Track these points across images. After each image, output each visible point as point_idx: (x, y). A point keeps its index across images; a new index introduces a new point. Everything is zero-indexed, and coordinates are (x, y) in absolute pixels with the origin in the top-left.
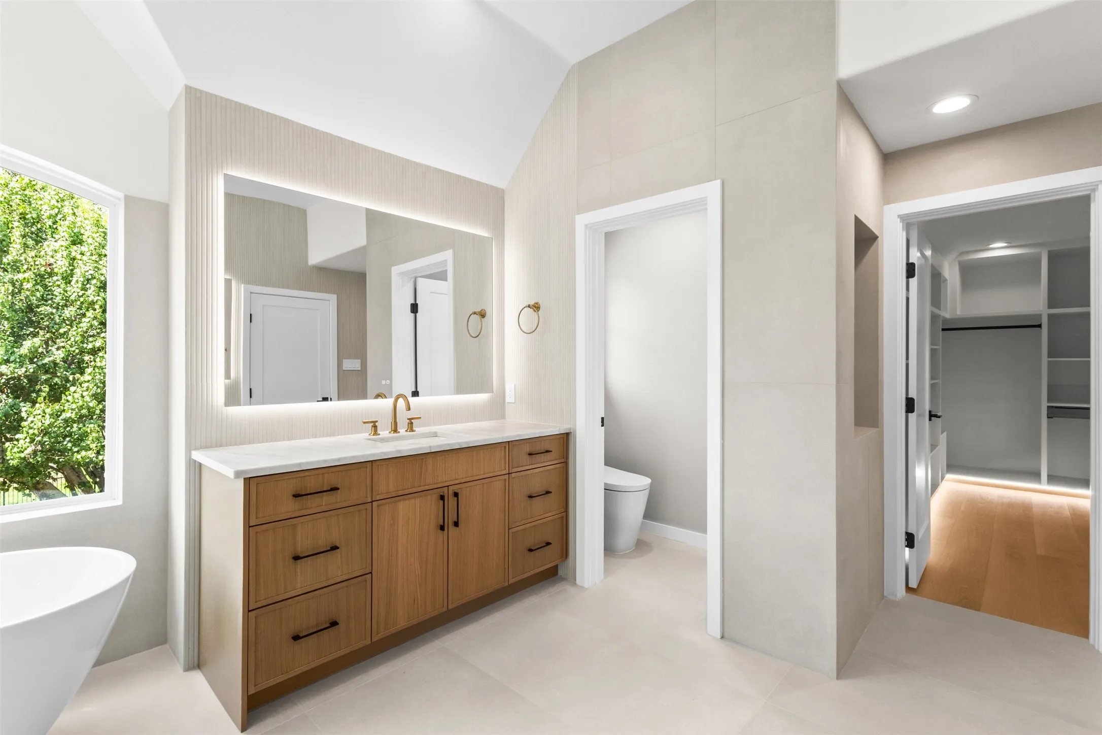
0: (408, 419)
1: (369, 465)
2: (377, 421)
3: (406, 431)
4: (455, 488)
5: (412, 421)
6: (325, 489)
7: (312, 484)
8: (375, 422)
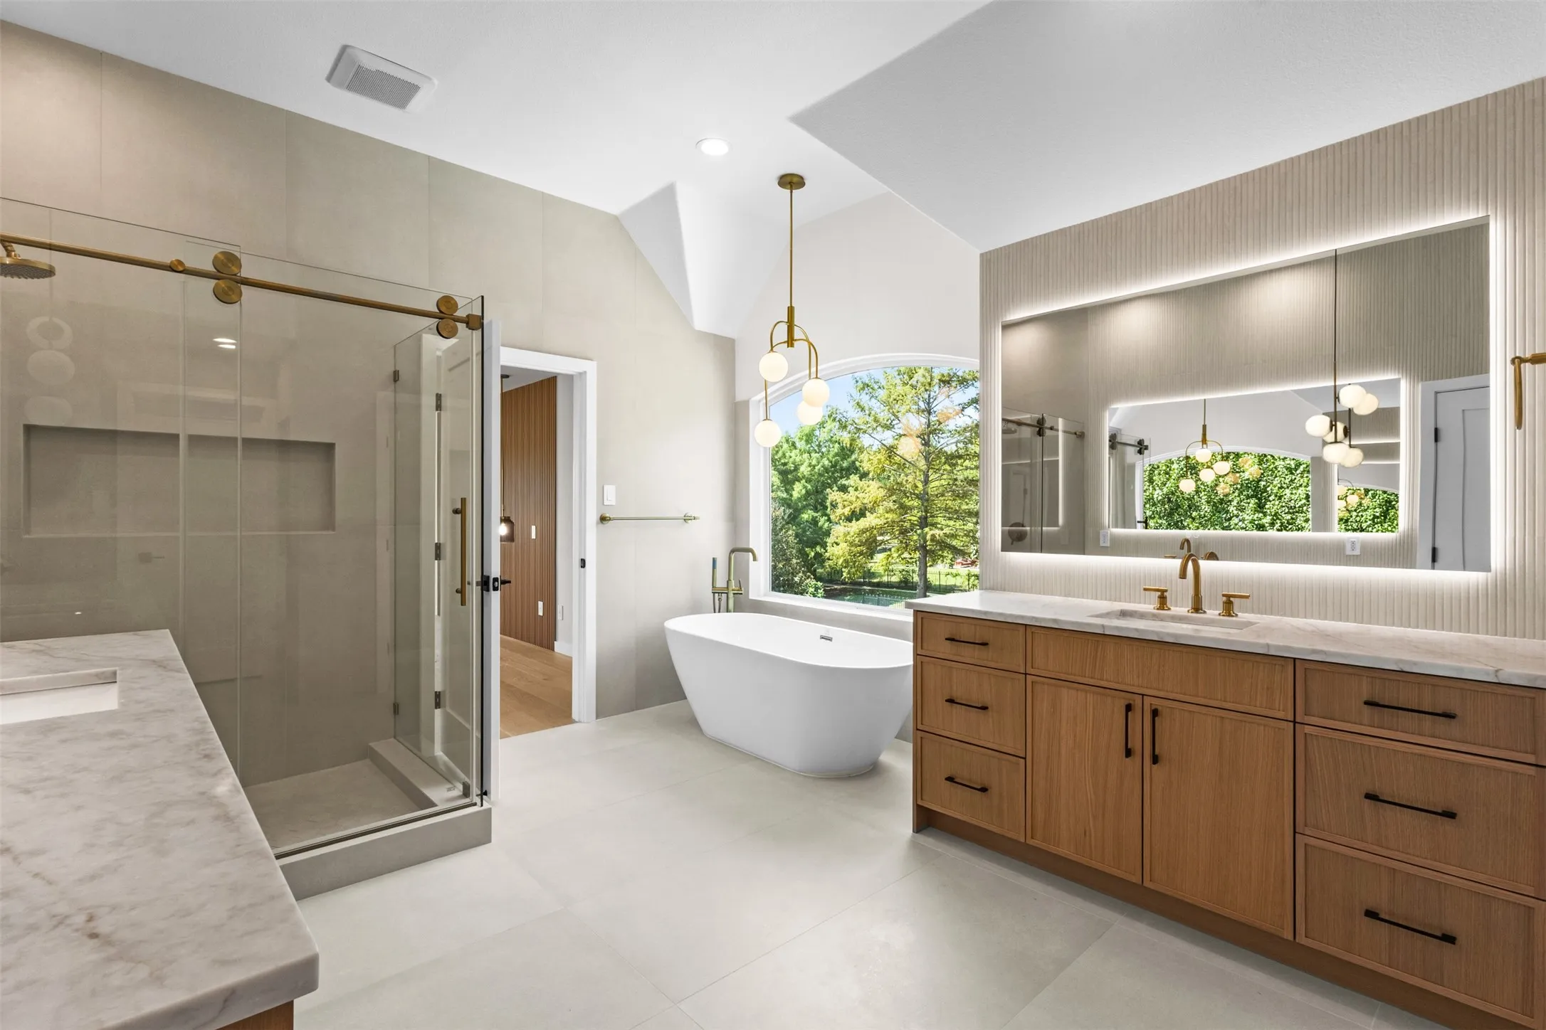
0: (1224, 595)
1: (1022, 629)
2: (1166, 591)
3: (1220, 614)
4: (1156, 702)
5: (1232, 599)
6: (977, 642)
7: (966, 632)
8: (1163, 591)
